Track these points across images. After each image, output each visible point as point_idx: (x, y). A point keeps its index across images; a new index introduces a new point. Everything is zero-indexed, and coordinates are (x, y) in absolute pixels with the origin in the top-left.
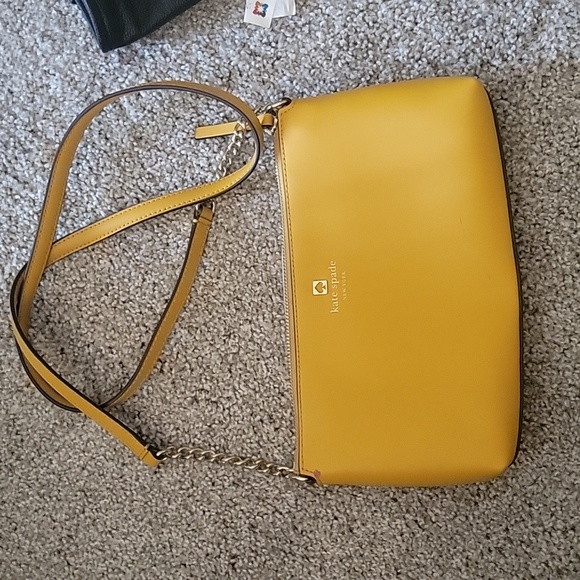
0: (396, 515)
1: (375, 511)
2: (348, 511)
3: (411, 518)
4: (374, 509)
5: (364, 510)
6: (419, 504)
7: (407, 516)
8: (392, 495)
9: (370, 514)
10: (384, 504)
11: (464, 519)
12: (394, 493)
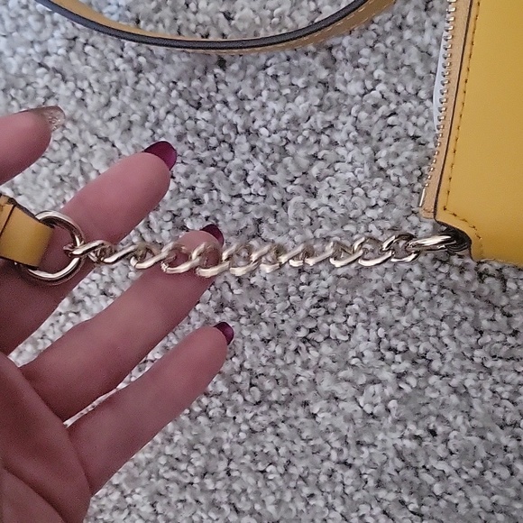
0: (357, 496)
1: (312, 496)
2: (258, 507)
3: (392, 496)
4: (306, 491)
5: (288, 496)
6: (399, 464)
7: (382, 494)
8: (334, 456)
9: (301, 505)
10: (323, 478)
11: (505, 473)
12: (340, 451)
